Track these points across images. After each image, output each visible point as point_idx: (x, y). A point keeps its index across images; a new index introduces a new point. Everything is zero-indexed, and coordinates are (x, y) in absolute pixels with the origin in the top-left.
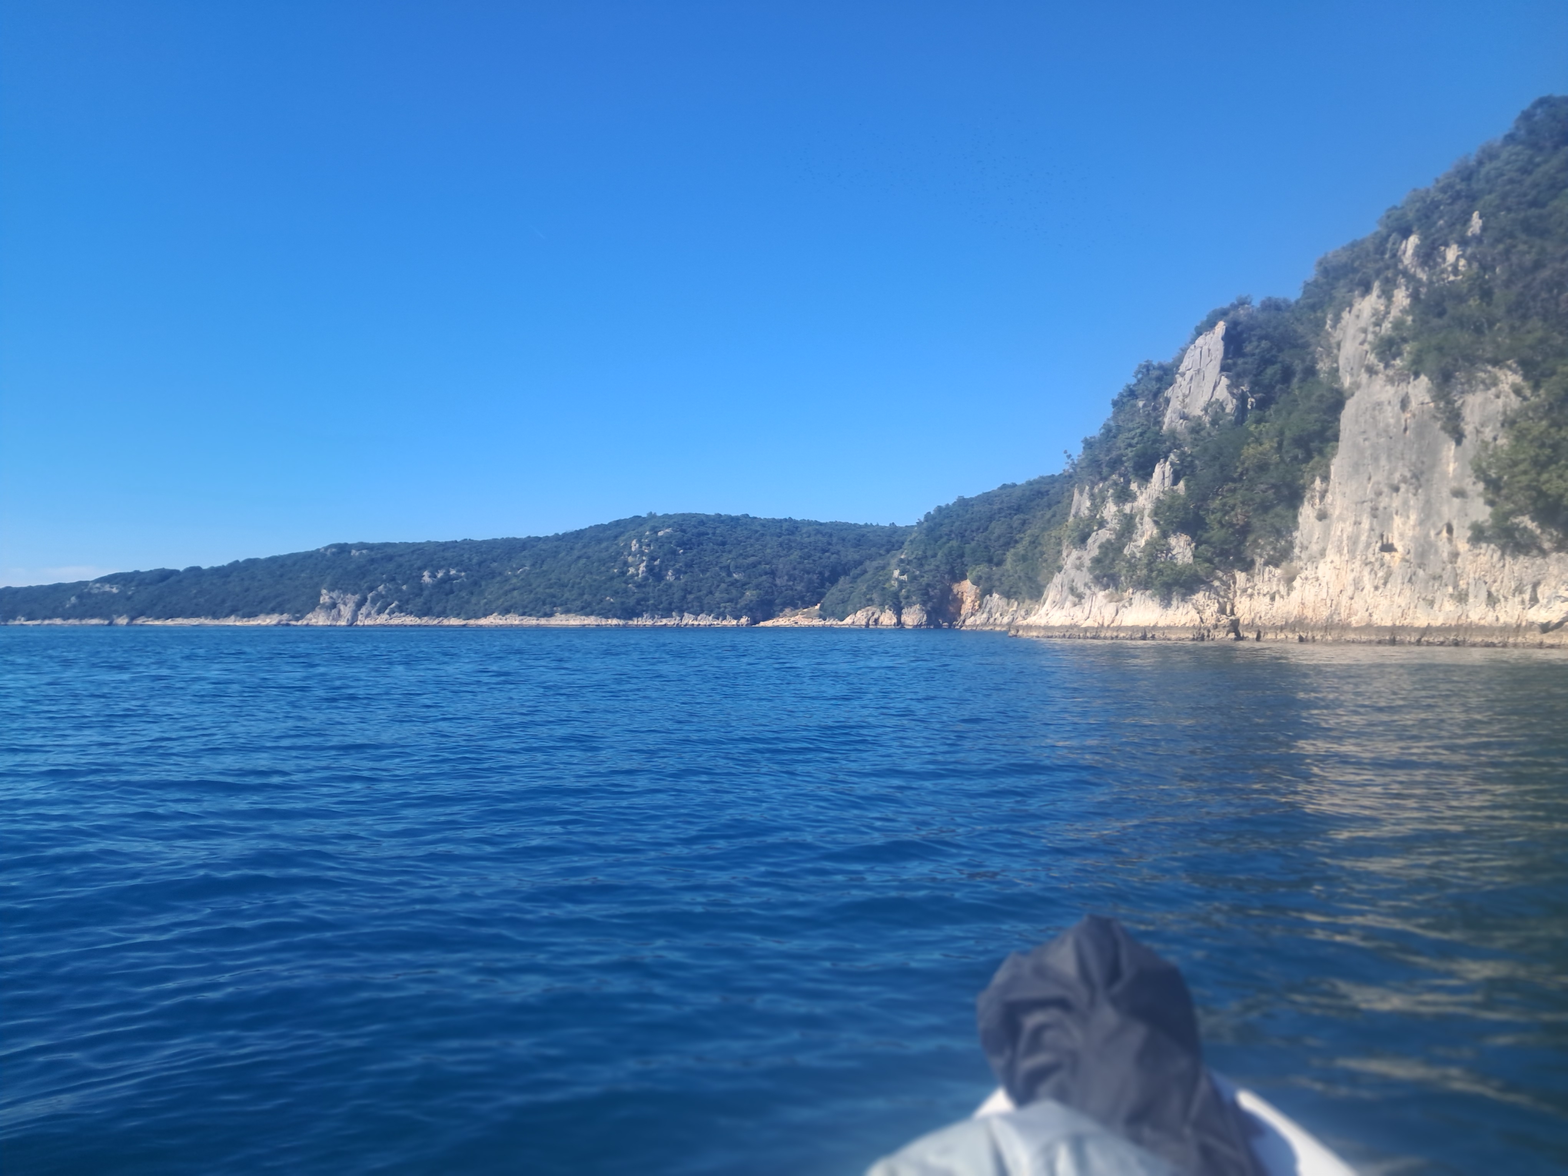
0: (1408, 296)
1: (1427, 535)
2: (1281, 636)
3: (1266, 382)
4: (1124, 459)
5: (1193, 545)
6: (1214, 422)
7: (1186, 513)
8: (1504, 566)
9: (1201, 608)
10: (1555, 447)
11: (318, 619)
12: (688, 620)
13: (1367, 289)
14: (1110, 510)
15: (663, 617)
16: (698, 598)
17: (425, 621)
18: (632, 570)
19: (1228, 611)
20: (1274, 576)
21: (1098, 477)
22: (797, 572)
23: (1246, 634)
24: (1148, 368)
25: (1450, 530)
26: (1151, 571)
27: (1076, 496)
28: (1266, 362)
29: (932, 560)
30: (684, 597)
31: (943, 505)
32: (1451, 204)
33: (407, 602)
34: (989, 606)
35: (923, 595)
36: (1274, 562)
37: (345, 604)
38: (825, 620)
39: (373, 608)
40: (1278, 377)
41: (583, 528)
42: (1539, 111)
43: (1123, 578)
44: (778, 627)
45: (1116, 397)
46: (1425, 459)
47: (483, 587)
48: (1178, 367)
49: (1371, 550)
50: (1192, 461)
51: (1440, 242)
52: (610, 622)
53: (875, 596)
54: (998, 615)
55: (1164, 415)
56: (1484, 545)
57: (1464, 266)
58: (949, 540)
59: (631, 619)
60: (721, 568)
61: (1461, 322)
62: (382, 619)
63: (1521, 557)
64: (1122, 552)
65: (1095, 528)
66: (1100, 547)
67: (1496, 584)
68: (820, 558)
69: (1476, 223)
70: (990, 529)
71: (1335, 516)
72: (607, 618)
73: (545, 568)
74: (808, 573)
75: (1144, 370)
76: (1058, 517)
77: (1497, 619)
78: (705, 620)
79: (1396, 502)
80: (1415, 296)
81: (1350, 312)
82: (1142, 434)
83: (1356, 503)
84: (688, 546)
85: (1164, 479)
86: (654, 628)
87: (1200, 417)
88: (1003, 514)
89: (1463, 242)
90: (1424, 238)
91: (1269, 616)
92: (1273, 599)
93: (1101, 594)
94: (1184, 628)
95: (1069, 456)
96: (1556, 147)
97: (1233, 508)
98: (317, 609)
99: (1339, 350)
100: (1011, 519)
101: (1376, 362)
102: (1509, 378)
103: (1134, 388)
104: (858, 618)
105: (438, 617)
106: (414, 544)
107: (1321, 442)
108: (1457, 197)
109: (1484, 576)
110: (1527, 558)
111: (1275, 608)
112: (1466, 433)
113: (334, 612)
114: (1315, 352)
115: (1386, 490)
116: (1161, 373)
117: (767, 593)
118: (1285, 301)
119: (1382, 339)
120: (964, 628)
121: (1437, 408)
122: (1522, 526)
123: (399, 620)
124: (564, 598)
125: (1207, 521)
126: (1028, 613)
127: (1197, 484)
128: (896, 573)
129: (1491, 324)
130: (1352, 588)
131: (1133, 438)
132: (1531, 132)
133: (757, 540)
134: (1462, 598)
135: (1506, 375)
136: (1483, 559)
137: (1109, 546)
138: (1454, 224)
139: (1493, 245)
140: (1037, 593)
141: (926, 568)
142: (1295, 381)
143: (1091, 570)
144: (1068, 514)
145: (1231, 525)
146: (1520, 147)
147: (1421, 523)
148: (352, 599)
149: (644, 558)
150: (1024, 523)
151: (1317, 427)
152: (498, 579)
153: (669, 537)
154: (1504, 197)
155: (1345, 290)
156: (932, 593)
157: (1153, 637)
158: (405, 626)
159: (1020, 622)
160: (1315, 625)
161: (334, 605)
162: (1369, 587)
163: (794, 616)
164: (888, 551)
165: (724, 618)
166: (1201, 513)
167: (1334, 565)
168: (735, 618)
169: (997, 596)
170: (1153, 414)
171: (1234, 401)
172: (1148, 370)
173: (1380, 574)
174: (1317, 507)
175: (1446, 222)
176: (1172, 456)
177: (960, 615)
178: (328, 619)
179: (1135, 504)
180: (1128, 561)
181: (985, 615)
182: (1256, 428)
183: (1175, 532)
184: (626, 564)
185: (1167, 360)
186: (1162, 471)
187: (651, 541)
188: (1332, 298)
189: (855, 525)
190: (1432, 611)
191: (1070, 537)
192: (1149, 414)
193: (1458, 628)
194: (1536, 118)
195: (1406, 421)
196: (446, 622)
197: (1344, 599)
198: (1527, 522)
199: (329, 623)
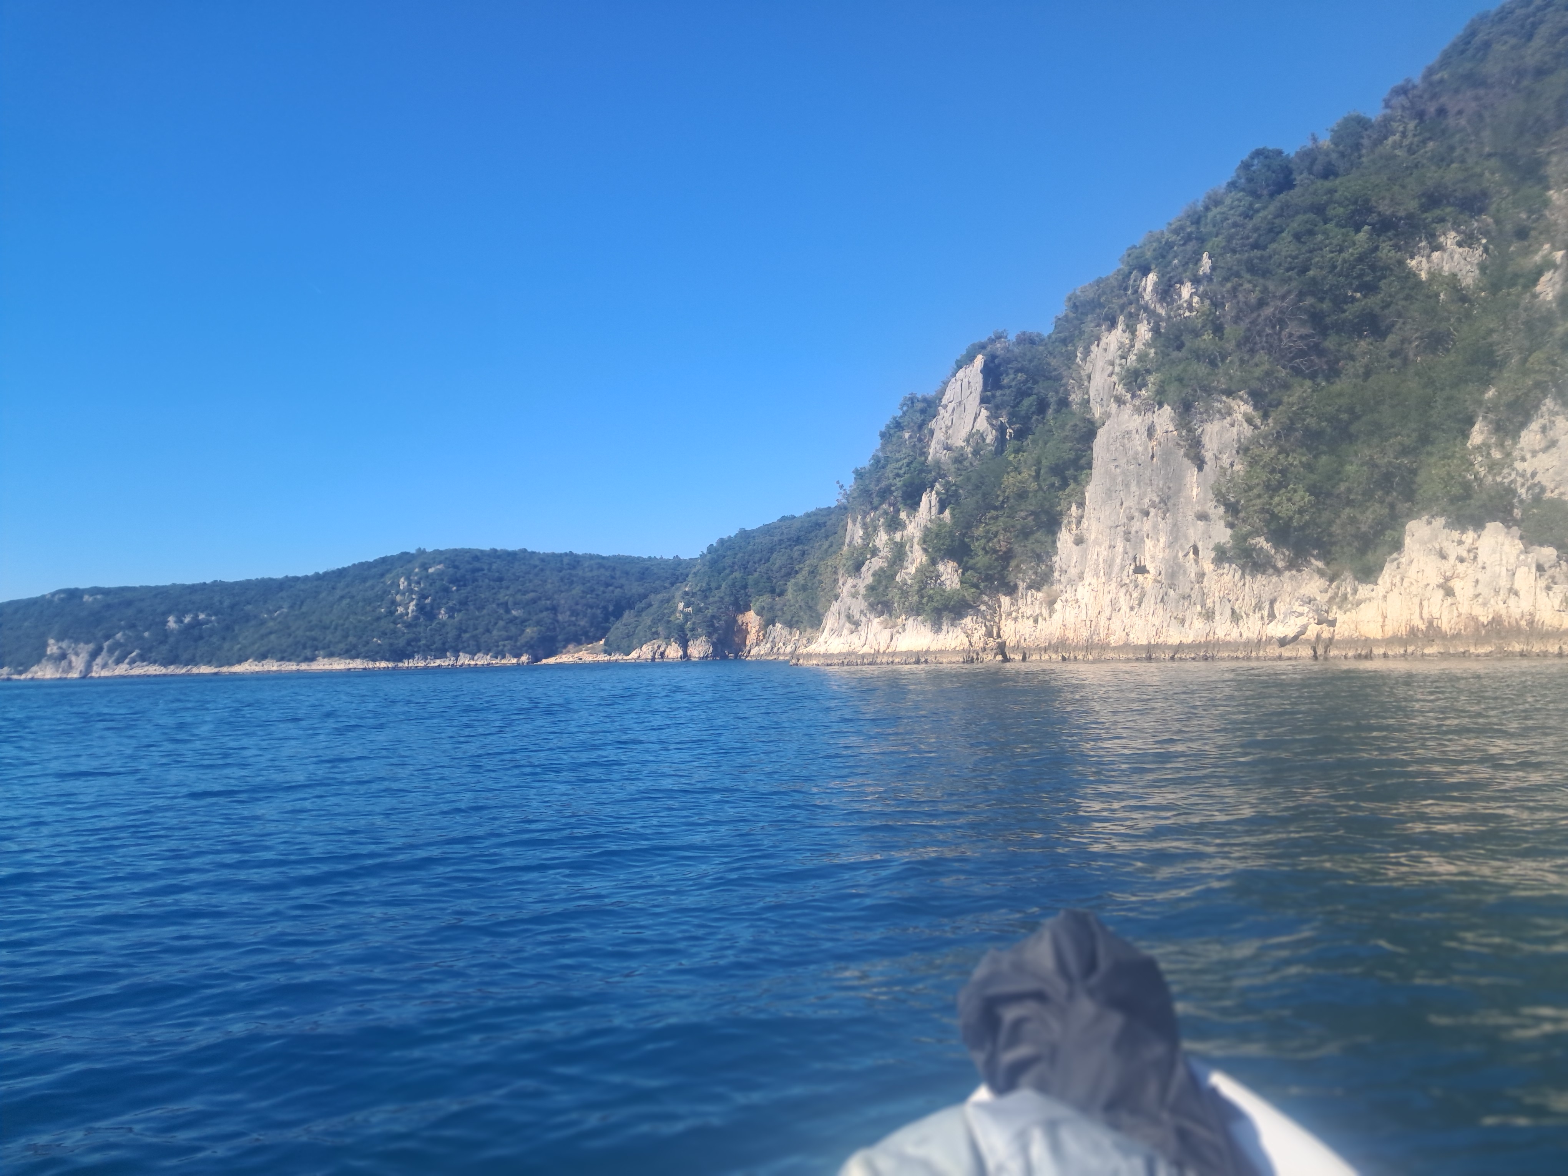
0: (1150, 330)
1: (1176, 557)
2: (1045, 657)
3: (1023, 413)
4: (893, 488)
5: (960, 571)
6: (976, 453)
7: (953, 541)
8: (1244, 584)
9: (970, 632)
10: (1283, 472)
11: (46, 672)
12: (464, 660)
13: (1113, 325)
14: (882, 538)
15: (436, 658)
16: (474, 637)
17: (171, 670)
18: (400, 610)
19: (995, 634)
20: (1036, 599)
21: (869, 507)
22: (579, 607)
23: (1012, 656)
24: (912, 400)
25: (1196, 552)
26: (922, 597)
27: (850, 526)
28: (1022, 394)
29: (716, 592)
30: (459, 636)
31: (725, 537)
32: (1184, 245)
33: (150, 649)
34: (772, 636)
35: (708, 626)
36: (1036, 585)
37: (77, 654)
38: (610, 655)
39: (110, 657)
40: (1033, 409)
41: (346, 566)
42: (1256, 161)
43: (896, 605)
44: (561, 663)
45: (883, 429)
46: (1171, 485)
47: (236, 632)
48: (940, 400)
49: (1125, 573)
50: (956, 490)
51: (1175, 280)
52: (378, 664)
53: (660, 629)
54: (781, 644)
55: (929, 446)
56: (1227, 565)
57: (1197, 303)
58: (732, 572)
59: (401, 661)
60: (498, 605)
61: (1198, 355)
62: (122, 670)
63: (1259, 576)
64: (894, 579)
65: (869, 556)
66: (873, 575)
67: (1238, 602)
68: (604, 592)
69: (1206, 263)
70: (771, 560)
71: (1090, 541)
72: (375, 660)
73: (304, 609)
74: (591, 607)
75: (909, 403)
76: (834, 548)
77: (1241, 635)
78: (482, 660)
79: (1147, 525)
80: (1156, 330)
81: (1098, 345)
82: (908, 465)
83: (1110, 528)
84: (462, 583)
85: (930, 508)
86: (426, 669)
87: (962, 448)
88: (783, 546)
89: (1196, 281)
90: (1161, 276)
91: (1033, 638)
92: (1036, 621)
93: (876, 621)
94: (955, 652)
95: (842, 487)
96: (1272, 195)
97: (996, 535)
98: (44, 661)
99: (1089, 382)
100: (791, 550)
101: (1124, 392)
102: (1242, 408)
103: (900, 421)
104: (645, 652)
105: (187, 665)
106: (156, 588)
107: (1076, 470)
108: (1188, 239)
109: (1228, 594)
110: (1264, 576)
111: (1038, 630)
112: (1207, 459)
113: (64, 663)
114: (1067, 383)
115: (1137, 514)
116: (925, 405)
117: (548, 629)
118: (1039, 335)
119: (1128, 370)
120: (749, 658)
121: (1180, 435)
122: (1258, 546)
123: (140, 670)
124: (326, 641)
125: (972, 547)
126: (809, 641)
127: (961, 512)
128: (681, 606)
129: (1223, 360)
130: (1110, 609)
131: (900, 469)
132: (1250, 180)
133: (537, 575)
134: (1209, 615)
135: (1239, 406)
136: (1226, 578)
137: (882, 574)
138: (1187, 263)
139: (1222, 284)
140: (816, 622)
141: (711, 600)
142: (1050, 411)
143: (865, 597)
144: (843, 544)
145: (995, 551)
146: (1242, 194)
147: (1170, 545)
148: (85, 649)
149: (414, 596)
150: (803, 553)
151: (1072, 455)
152: (253, 622)
153: (440, 574)
154: (1230, 239)
155: (1093, 324)
156: (717, 625)
157: (926, 661)
158: (149, 676)
159: (802, 650)
160: (1076, 646)
161: (63, 656)
162: (1125, 608)
163: (578, 652)
164: (672, 584)
165: (504, 657)
166: (967, 540)
167: (1091, 587)
168: (515, 657)
169: (780, 626)
170: (919, 445)
171: (994, 431)
172: (913, 403)
173: (1135, 595)
174: (1074, 532)
175: (1180, 261)
176: (937, 486)
177: (745, 645)
178: (57, 671)
179: (905, 533)
180: (900, 589)
181: (769, 645)
182: (1015, 457)
183: (942, 559)
184: (394, 602)
185: (930, 392)
186: (928, 500)
187: (421, 579)
188: (1082, 333)
189: (639, 558)
190: (1183, 630)
191: (844, 565)
192: (915, 445)
193: (1207, 645)
194: (1254, 168)
195: (1153, 448)
196: (195, 670)
197: (1103, 621)
198: (1262, 542)
199: (58, 676)
